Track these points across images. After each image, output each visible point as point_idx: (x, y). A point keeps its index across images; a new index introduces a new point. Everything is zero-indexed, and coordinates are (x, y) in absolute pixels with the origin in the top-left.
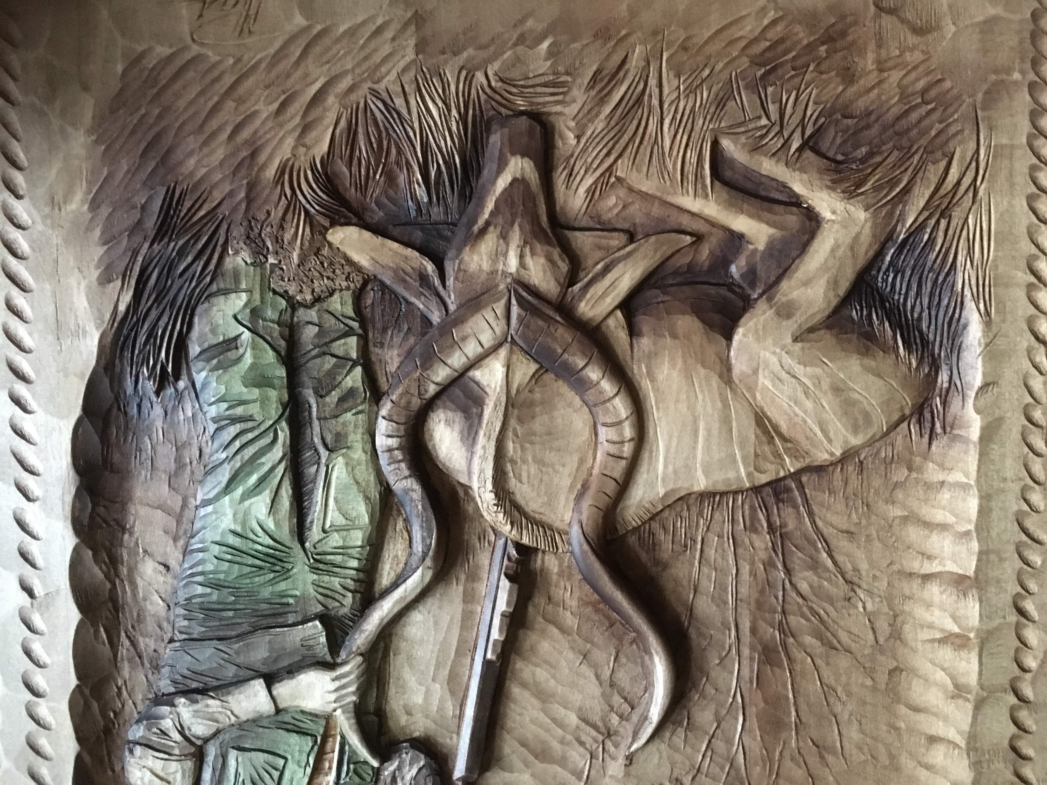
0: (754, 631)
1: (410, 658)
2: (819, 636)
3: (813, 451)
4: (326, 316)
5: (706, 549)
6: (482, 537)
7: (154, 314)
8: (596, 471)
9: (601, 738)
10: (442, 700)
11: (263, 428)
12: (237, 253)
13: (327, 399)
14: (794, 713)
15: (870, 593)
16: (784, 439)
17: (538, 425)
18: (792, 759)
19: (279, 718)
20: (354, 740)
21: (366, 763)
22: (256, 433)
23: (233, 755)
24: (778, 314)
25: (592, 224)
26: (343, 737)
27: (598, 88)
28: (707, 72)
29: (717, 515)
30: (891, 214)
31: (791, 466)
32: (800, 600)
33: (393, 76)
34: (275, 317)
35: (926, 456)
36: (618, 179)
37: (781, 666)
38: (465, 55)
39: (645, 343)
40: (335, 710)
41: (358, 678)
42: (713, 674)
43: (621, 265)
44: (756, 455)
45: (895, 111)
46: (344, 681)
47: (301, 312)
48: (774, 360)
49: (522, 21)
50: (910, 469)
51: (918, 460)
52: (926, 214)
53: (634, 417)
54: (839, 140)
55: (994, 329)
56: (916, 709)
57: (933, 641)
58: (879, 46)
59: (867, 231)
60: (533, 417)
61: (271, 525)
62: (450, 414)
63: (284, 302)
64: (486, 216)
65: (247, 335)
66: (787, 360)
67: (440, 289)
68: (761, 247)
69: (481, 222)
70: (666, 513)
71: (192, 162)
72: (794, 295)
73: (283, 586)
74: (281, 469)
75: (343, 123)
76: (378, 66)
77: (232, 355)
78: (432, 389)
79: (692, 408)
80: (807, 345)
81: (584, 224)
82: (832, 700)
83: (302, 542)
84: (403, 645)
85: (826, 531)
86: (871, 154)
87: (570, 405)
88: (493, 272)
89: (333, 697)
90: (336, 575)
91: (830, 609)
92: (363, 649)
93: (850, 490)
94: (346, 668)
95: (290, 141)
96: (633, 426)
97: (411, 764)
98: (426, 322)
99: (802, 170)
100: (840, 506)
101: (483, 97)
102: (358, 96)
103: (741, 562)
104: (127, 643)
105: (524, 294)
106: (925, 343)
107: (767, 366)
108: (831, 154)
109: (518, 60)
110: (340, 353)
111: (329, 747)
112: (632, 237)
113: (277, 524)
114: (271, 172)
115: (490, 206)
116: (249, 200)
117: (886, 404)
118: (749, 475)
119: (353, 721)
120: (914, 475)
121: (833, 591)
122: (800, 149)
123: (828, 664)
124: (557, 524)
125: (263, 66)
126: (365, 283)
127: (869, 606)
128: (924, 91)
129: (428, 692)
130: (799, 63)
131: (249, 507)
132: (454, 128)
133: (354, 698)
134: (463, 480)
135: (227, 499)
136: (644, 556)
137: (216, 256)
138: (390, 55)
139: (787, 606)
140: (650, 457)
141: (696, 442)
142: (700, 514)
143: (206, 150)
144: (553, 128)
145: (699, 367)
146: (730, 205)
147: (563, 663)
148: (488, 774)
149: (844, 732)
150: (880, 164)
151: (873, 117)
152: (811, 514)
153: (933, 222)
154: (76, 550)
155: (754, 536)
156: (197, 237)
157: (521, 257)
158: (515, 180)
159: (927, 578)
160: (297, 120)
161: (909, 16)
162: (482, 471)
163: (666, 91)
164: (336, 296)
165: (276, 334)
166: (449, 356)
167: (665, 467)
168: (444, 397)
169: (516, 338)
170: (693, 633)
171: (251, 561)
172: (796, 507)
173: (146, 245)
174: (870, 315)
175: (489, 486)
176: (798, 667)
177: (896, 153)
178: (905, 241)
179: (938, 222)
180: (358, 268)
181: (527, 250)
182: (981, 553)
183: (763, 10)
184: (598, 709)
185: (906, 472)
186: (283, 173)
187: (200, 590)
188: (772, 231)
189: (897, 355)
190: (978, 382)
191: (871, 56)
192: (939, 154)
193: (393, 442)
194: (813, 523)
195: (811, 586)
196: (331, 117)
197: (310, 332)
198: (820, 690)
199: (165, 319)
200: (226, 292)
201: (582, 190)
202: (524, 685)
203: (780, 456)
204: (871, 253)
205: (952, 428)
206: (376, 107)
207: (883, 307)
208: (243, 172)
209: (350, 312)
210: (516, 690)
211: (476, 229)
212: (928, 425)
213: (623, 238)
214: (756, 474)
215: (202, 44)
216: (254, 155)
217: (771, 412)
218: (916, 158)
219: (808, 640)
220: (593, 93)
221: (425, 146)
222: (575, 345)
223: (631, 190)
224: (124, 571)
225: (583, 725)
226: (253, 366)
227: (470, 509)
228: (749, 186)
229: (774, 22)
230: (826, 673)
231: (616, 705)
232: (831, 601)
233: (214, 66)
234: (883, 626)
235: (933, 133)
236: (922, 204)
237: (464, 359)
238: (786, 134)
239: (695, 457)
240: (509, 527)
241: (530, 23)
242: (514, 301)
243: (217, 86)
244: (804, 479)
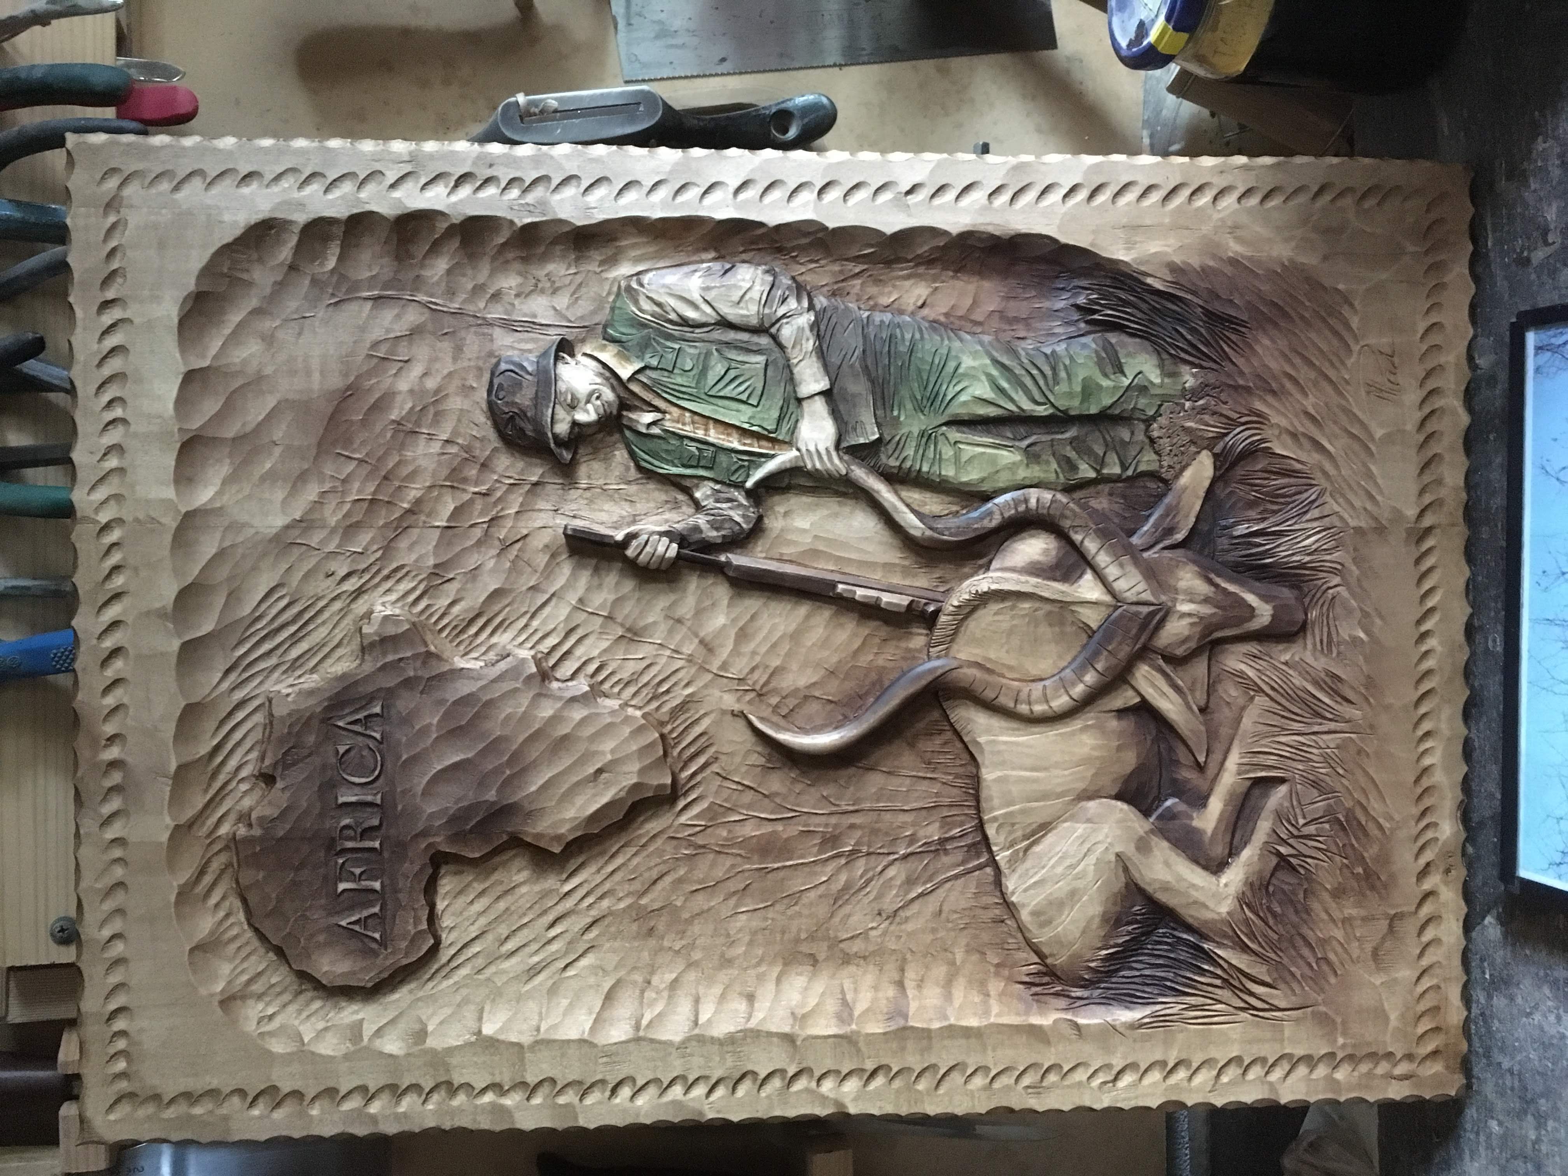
0: (852, 826)
1: (836, 515)
2: (846, 888)
3: (1015, 876)
4: (1138, 448)
5: (926, 782)
6: (942, 580)
7: (1144, 306)
8: (1004, 681)
9: (758, 687)
10: (795, 543)
11: (1048, 393)
12: (1194, 375)
13: (1068, 448)
14: (776, 866)
15: (885, 933)
16: (1027, 850)
17: (1045, 630)
18: (733, 866)
19: (793, 401)
20: (770, 466)
21: (748, 476)
22: (1044, 388)
23: (761, 359)
24: (1141, 839)
25: (1213, 675)
26: (773, 456)
27: (1327, 679)
28: (1341, 771)
29: (956, 791)
30: (1225, 936)
31: (1002, 857)
32: (879, 868)
33: (1337, 508)
34: (1139, 406)
35: (1012, 980)
36: (1252, 698)
37: (820, 852)
38: (1354, 568)
39: (1113, 724)
40: (798, 450)
41: (827, 471)
42: (812, 790)
43: (1180, 700)
44: (1013, 825)
45: (1309, 934)
46: (825, 458)
47: (1142, 426)
48: (1100, 837)
49: (1381, 617)
50: (998, 965)
51: (1006, 972)
52: (1225, 966)
53: (1050, 713)
54: (1286, 887)
55: (1127, 1033)
56: (778, 980)
57: (843, 992)
58: (1364, 919)
59: (1208, 915)
60: (1050, 625)
61: (963, 398)
62: (1054, 553)
63: (1151, 413)
64: (1224, 585)
65: (1126, 382)
66: (1101, 848)
67: (1161, 545)
68: (1196, 823)
69: (1218, 580)
70: (959, 745)
71: (1266, 342)
72: (1156, 852)
73: (909, 406)
74: (1011, 407)
75: (1298, 466)
76: (1343, 496)
77: (1109, 369)
78: (1077, 537)
79: (1057, 765)
80: (1113, 865)
81: (1213, 669)
82: (785, 901)
83: (947, 424)
84: (847, 510)
85: (941, 893)
86: (1275, 915)
87: (1060, 657)
88: (1176, 591)
89: (812, 449)
90: (916, 452)
91: (871, 897)
92: (852, 475)
93: (979, 912)
94: (836, 461)
95: (1284, 423)
96: (1044, 712)
97: (744, 516)
98: (1131, 533)
99: (1261, 856)
100: (963, 904)
101: (1320, 582)
102: (1320, 480)
103: (914, 814)
104: (857, 270)
105: (1158, 617)
106: (1110, 974)
107: (1094, 830)
108: (1274, 881)
109: (1350, 612)
110: (1107, 460)
111: (764, 443)
112: (1203, 710)
113: (965, 403)
114: (1258, 405)
115: (1232, 588)
116: (1236, 388)
117: (1058, 941)
118: (995, 819)
119: (788, 466)
120: (992, 969)
121: (888, 899)
122: (1279, 854)
123: (820, 897)
124: (955, 647)
125: (1344, 403)
126: (1165, 482)
127: (873, 933)
128: (1326, 959)
129: (804, 531)
130: (1349, 851)
131: (979, 380)
132: (1295, 558)
133: (809, 466)
134: (995, 564)
135: (988, 361)
136: (921, 725)
137: (1191, 359)
138: (1353, 506)
139: (873, 857)
140: (1014, 730)
141: (1026, 769)
142: (957, 776)
143: (1276, 353)
144: (1294, 642)
145: (1093, 771)
146: (1231, 796)
147: (826, 653)
148: (727, 585)
149: (758, 913)
150: (1267, 924)
151: (1305, 916)
152: (956, 877)
153: (1219, 972)
154: (945, 233)
155: (937, 825)
156: (1207, 344)
157: (1190, 615)
158: (1253, 609)
159: (900, 984)
160: (1301, 429)
161: (1388, 944)
162: (1006, 580)
163: (1325, 737)
164: (1155, 457)
165: (1125, 406)
166: (1108, 553)
167: (1006, 743)
168: (1068, 548)
169: (1120, 610)
170: (852, 770)
171: (933, 380)
172: (963, 863)
173: (1201, 303)
174: (1137, 922)
175: (994, 587)
176: (818, 868)
177: (1276, 937)
178: (1202, 950)
179: (1218, 977)
180: (1177, 476)
181: (1195, 620)
182: (928, 1031)
183: (1390, 818)
184: (784, 684)
185: (996, 961)
186: (1258, 416)
187: (908, 336)
188: (1209, 832)
189: (1100, 949)
190: (1081, 1021)
191: (1354, 912)
192: (1275, 975)
193: (1033, 503)
194: (948, 880)
195: (891, 879)
196: (1303, 457)
197: (1125, 434)
198: (797, 889)
199: (1139, 315)
200: (1161, 366)
201: (1243, 667)
202: (807, 617)
203: (1011, 846)
204: (1190, 921)
205: (1038, 1001)
206: (1312, 494)
207: (1143, 934)
208: (1259, 383)
209: (1142, 467)
210: (803, 609)
211: (1212, 576)
212: (1037, 980)
213: (1202, 703)
214: (996, 825)
215: (1360, 353)
216: (1273, 393)
217: (1050, 838)
218: (1273, 956)
219: (843, 878)
220: (1323, 675)
221: (1280, 534)
222: (1114, 661)
223: (1243, 708)
224: (921, 270)
225: (770, 671)
226: (1100, 387)
227: (966, 570)
228: (1247, 811)
229: (1381, 827)
230: (812, 895)
231: (787, 701)
232: (879, 896)
233: (1343, 363)
234: (856, 947)
235: (1293, 969)
236: (1234, 962)
237: (1103, 565)
238: (1291, 841)
239: (1013, 769)
240: (956, 603)
241: (1378, 621)
242: (1152, 608)
243: (1327, 364)
244: (989, 870)
